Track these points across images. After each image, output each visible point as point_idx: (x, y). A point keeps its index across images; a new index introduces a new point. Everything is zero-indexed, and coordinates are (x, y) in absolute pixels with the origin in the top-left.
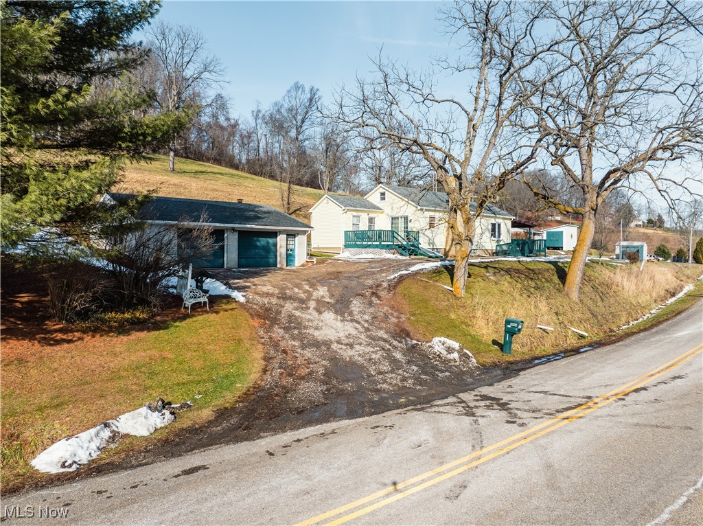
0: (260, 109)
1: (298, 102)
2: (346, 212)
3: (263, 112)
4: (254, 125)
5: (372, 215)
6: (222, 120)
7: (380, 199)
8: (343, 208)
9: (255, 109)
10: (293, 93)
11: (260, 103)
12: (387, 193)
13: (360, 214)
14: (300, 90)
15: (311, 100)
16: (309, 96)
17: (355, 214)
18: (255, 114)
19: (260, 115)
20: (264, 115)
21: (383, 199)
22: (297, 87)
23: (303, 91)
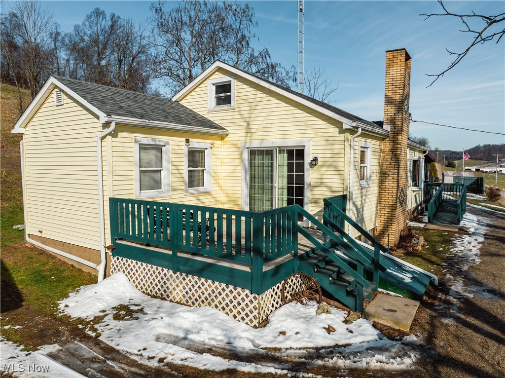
0: (59, 31)
1: (99, 28)
2: (114, 134)
3: (63, 34)
4: (53, 46)
5: (196, 143)
6: (19, 41)
7: (213, 101)
8: (103, 118)
9: (54, 31)
10: (94, 19)
11: (58, 25)
12: (235, 84)
13: (160, 139)
14: (101, 16)
15: (112, 26)
16: (110, 23)
17: (145, 139)
18: (54, 36)
19: (60, 38)
20: (63, 38)
21: (227, 100)
22: (98, 13)
23: (104, 17)
